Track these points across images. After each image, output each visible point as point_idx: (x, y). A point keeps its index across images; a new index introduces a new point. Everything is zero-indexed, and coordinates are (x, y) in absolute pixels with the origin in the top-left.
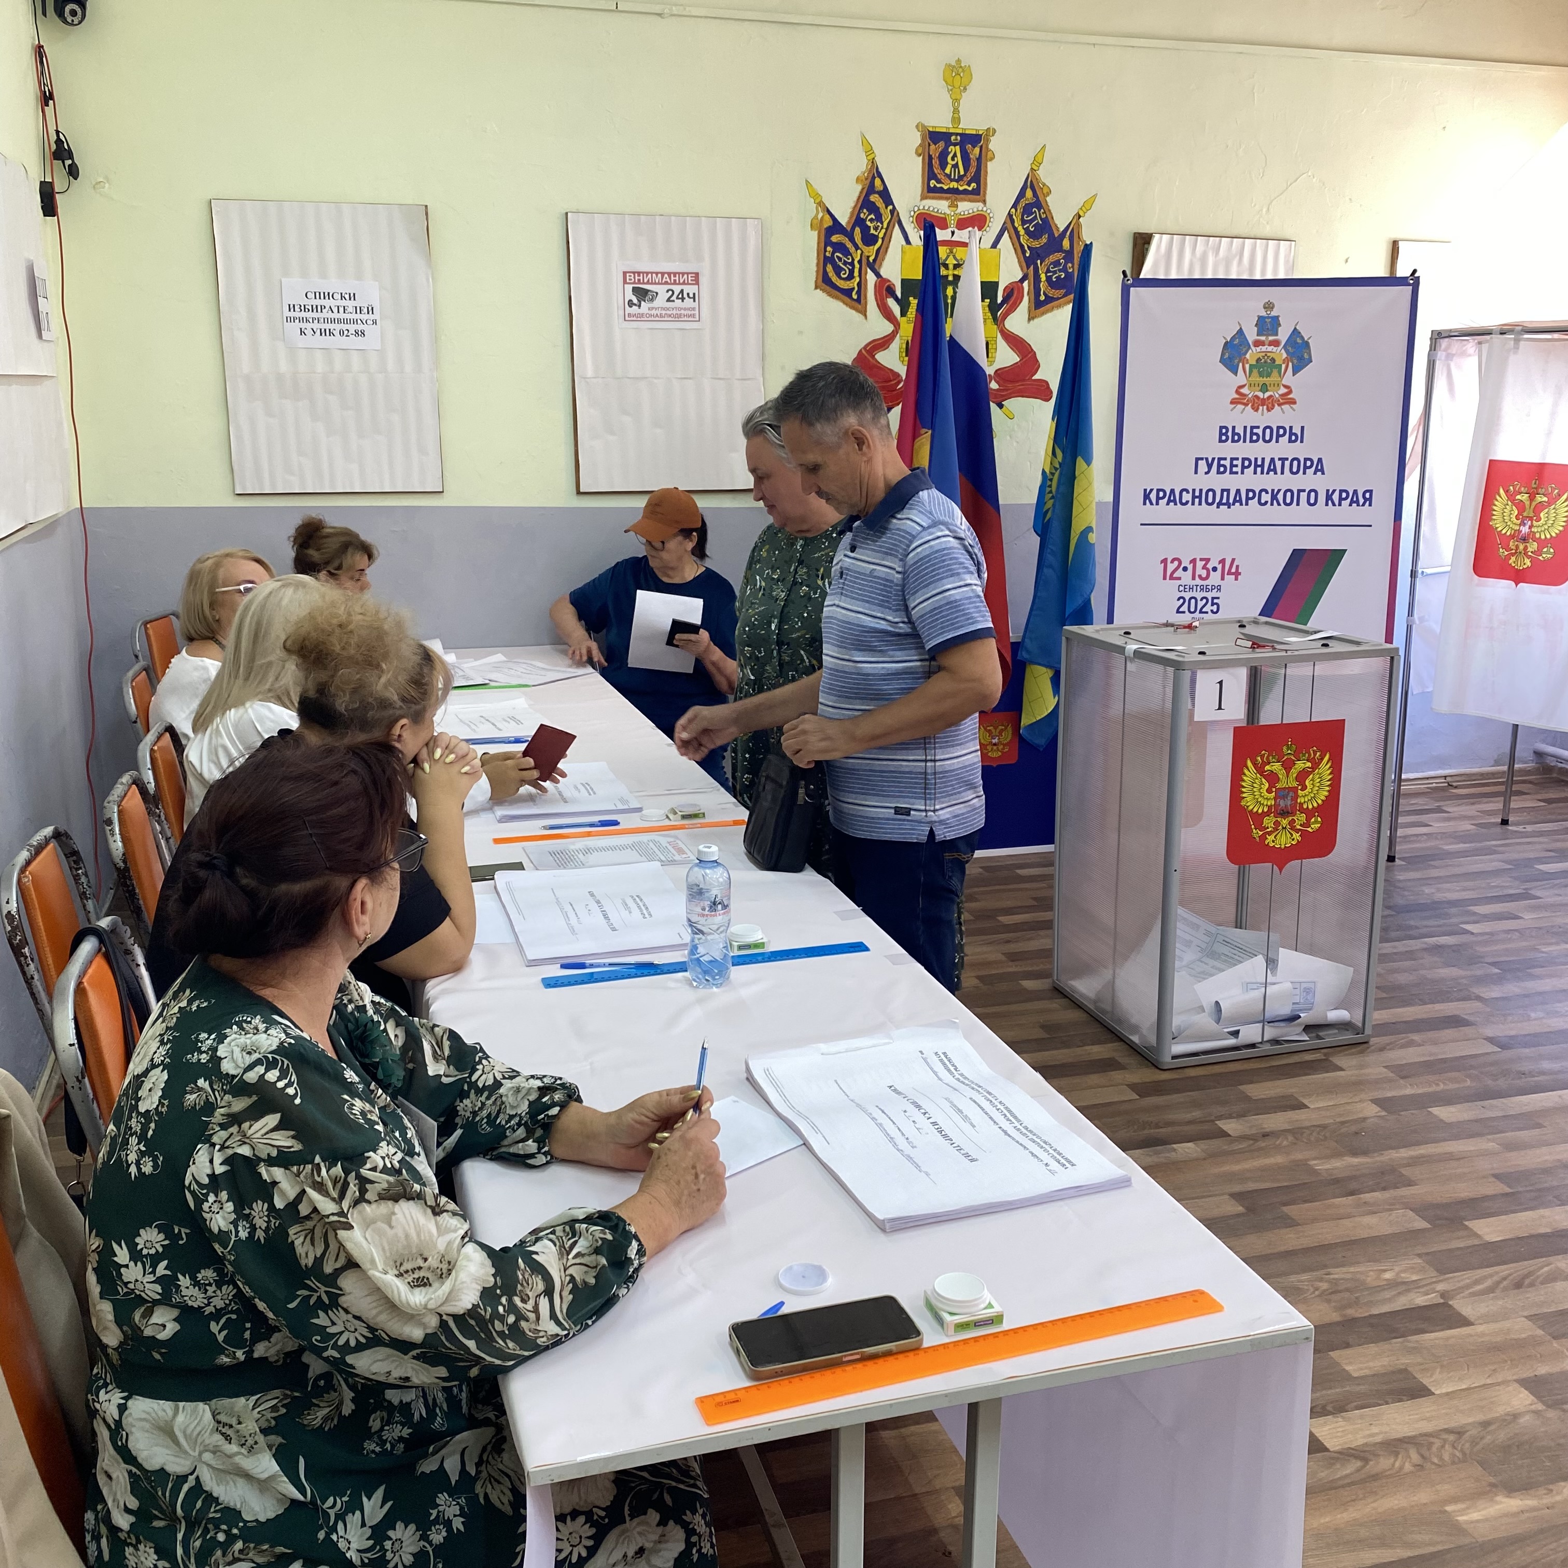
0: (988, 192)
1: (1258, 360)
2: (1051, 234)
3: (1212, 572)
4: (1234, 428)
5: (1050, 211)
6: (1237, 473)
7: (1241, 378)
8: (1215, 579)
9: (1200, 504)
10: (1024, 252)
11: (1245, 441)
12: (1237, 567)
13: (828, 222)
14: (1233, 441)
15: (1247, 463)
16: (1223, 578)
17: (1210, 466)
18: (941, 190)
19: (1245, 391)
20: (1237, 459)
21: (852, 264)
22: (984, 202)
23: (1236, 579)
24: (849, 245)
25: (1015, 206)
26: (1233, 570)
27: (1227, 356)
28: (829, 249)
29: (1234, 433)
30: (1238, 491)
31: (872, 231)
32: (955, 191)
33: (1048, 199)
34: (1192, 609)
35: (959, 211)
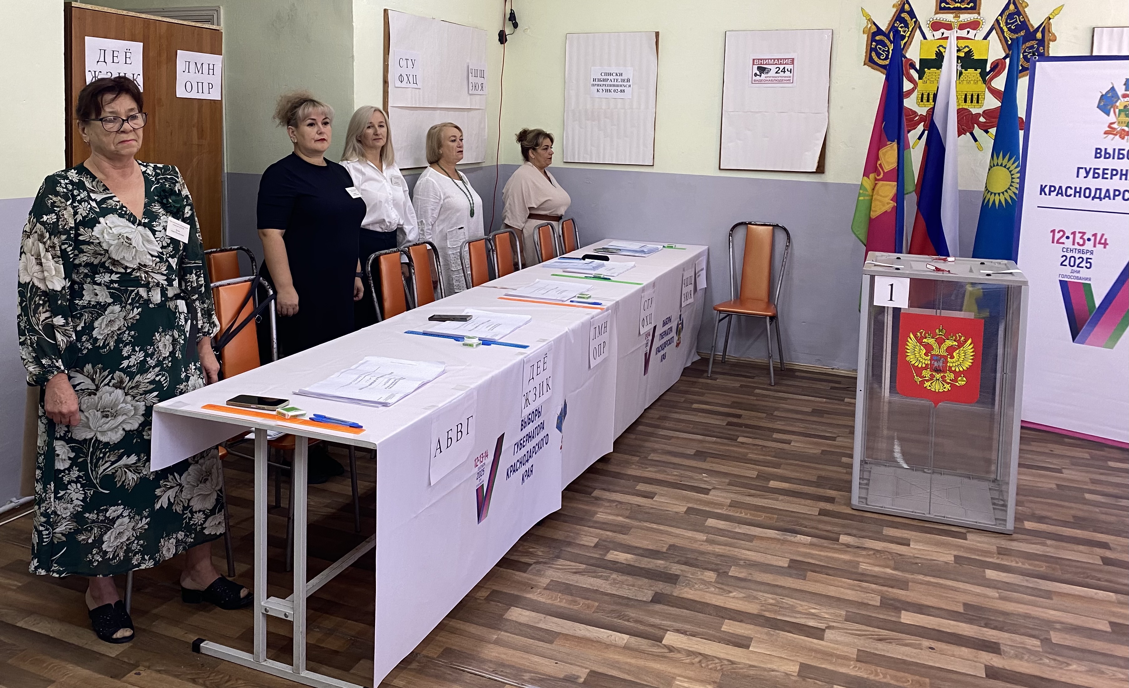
0: (982, 8)
1: (1125, 107)
2: (1027, 29)
3: (1087, 242)
4: (1106, 149)
5: (1027, 16)
6: (1107, 178)
7: (1112, 118)
8: (1089, 246)
9: (1080, 197)
10: (1006, 41)
11: (1113, 158)
12: (1106, 240)
13: (874, 28)
14: (1105, 158)
15: (1114, 172)
16: (1095, 246)
17: (1088, 173)
18: (949, 8)
19: (1115, 126)
20: (1107, 169)
21: (888, 51)
22: (979, 14)
23: (1105, 247)
24: (887, 41)
25: (1001, 15)
26: (1103, 241)
27: (1102, 104)
28: (874, 43)
29: (1106, 153)
30: (1108, 191)
31: (902, 33)
32: (959, 8)
33: (1026, 9)
34: (1072, 264)
35: (960, 19)
